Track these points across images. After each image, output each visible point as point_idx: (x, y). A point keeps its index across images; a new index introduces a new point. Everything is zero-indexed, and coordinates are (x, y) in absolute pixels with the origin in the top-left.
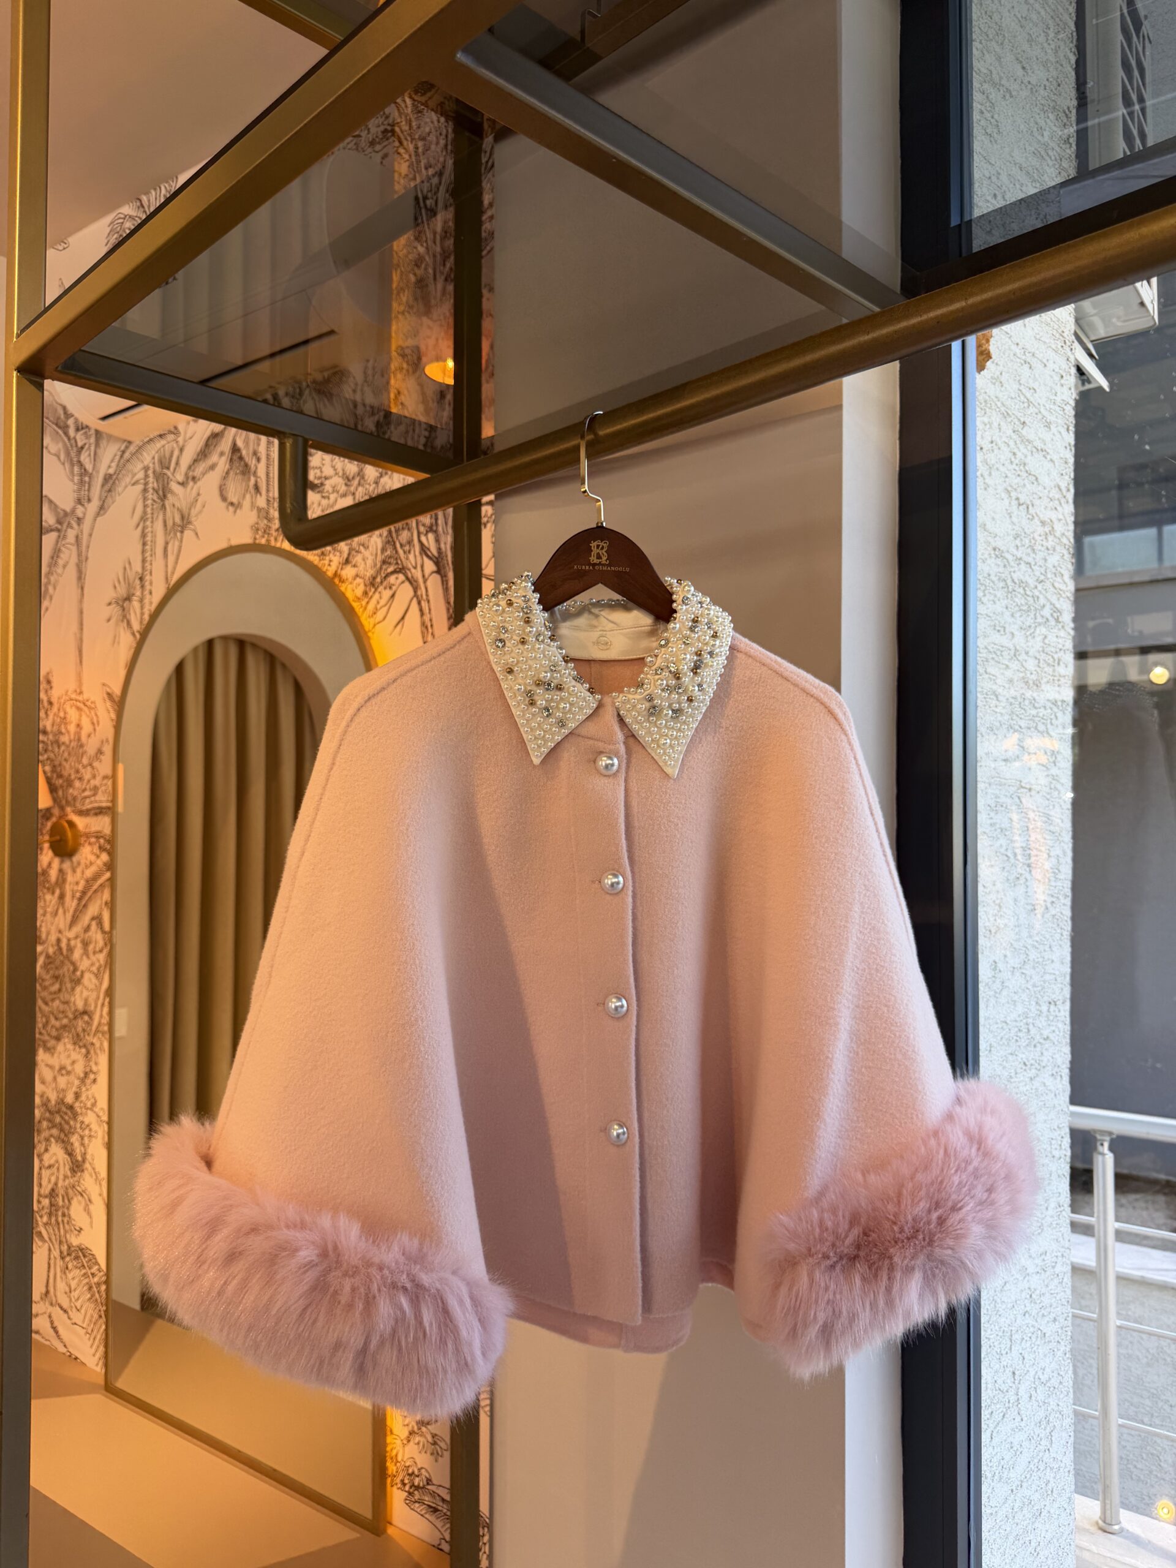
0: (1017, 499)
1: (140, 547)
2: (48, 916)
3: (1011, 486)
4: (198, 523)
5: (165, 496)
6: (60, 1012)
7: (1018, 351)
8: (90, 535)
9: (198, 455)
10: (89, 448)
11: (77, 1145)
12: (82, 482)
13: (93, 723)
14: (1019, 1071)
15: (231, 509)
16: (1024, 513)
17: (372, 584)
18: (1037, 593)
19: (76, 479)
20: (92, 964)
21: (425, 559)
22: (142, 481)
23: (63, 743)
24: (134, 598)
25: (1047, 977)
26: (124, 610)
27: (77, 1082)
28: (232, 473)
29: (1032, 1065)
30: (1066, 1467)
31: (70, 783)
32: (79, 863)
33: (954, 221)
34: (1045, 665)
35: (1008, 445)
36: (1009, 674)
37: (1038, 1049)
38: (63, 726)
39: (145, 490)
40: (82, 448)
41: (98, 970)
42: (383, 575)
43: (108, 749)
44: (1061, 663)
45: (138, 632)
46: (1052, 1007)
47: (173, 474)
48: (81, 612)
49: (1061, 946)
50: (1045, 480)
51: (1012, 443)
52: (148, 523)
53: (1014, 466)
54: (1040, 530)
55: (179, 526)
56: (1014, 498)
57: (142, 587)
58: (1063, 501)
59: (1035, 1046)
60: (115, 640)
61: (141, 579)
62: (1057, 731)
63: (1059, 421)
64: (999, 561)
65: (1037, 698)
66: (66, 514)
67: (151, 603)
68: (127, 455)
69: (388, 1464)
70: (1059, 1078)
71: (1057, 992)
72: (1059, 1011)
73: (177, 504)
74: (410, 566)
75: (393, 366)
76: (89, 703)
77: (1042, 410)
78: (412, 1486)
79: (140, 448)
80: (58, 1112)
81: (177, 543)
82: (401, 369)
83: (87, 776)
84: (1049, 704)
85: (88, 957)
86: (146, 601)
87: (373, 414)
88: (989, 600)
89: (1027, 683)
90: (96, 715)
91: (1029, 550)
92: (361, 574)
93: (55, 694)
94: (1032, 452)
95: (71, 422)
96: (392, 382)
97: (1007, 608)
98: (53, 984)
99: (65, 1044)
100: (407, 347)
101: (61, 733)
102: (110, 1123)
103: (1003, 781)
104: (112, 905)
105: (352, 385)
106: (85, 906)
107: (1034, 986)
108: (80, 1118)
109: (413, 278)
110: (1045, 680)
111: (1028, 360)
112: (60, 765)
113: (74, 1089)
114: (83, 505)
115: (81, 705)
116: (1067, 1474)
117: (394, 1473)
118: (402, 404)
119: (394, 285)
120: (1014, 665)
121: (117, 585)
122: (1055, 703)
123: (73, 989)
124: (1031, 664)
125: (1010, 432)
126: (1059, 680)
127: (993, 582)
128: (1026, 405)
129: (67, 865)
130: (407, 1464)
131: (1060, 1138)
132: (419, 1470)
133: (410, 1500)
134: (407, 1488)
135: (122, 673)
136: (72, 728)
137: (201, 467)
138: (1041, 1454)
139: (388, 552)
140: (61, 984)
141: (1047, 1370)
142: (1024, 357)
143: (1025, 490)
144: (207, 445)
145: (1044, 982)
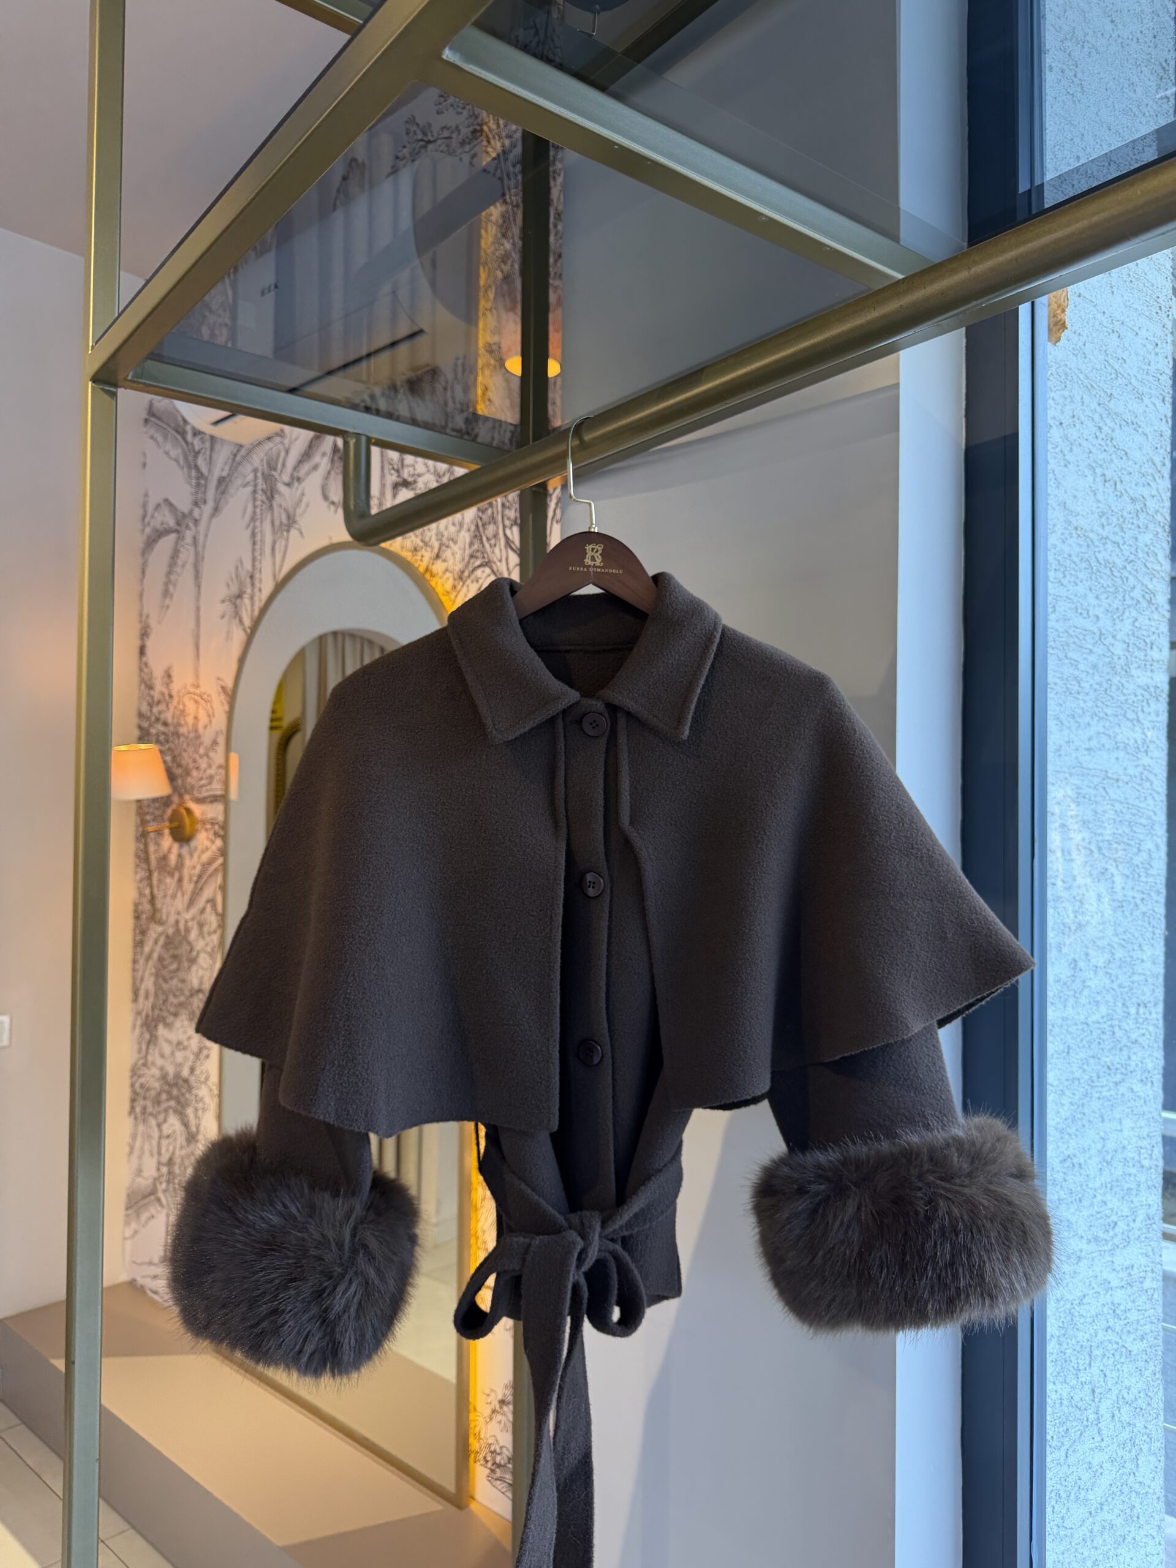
0: (1103, 475)
1: (249, 546)
2: (168, 898)
3: (1095, 462)
4: (303, 522)
5: (272, 497)
6: (178, 990)
7: (1104, 320)
8: (206, 536)
9: (303, 456)
10: (204, 453)
11: (191, 1116)
12: (198, 485)
13: (209, 716)
14: (1101, 1074)
15: (332, 507)
16: (1111, 491)
17: (461, 578)
18: (1126, 574)
19: (194, 482)
20: (207, 945)
21: (511, 553)
22: (252, 483)
23: (183, 735)
24: (246, 596)
25: (1136, 978)
26: (236, 607)
27: (192, 1057)
28: (333, 472)
29: (1117, 1069)
30: (1154, 1493)
31: (188, 773)
32: (196, 848)
33: (1023, 186)
34: (1136, 650)
35: (1093, 420)
36: (1092, 658)
37: (1125, 1053)
38: (182, 719)
39: (255, 492)
40: (199, 452)
41: (213, 950)
42: (471, 569)
43: (222, 740)
44: (1154, 647)
45: (250, 628)
46: (1142, 1010)
47: (280, 475)
48: (198, 609)
49: (1152, 945)
50: (1137, 455)
51: (1097, 417)
52: (258, 523)
53: (1099, 440)
54: (1130, 507)
55: (285, 526)
56: (1098, 475)
57: (253, 585)
58: (1157, 476)
59: (1121, 1050)
60: (229, 636)
61: (252, 577)
62: (1149, 718)
63: (1153, 392)
64: (1081, 541)
65: (1126, 684)
66: (184, 516)
67: (260, 600)
68: (238, 458)
69: (472, 1440)
70: (1149, 1085)
71: (1148, 994)
72: (1150, 1014)
73: (284, 505)
74: (495, 560)
75: (480, 363)
76: (205, 697)
77: (1133, 381)
78: (494, 1463)
79: (250, 451)
80: (176, 1085)
81: (283, 543)
82: (488, 365)
83: (203, 764)
84: (1139, 691)
85: (203, 938)
86: (256, 598)
87: (462, 411)
88: (1069, 582)
89: (1113, 668)
90: (212, 707)
91: (1117, 529)
92: (451, 568)
93: (176, 687)
94: (1120, 426)
95: (188, 428)
96: (480, 379)
97: (1091, 589)
98: (171, 963)
99: (182, 1021)
100: (495, 344)
101: (179, 725)
102: (220, 1096)
103: (1085, 771)
104: (223, 888)
105: (443, 383)
106: (201, 889)
107: (1120, 986)
108: (194, 1092)
109: (499, 274)
110: (1135, 665)
111: (1115, 329)
112: (180, 755)
113: (190, 1063)
114: (199, 507)
115: (196, 697)
116: (1155, 1501)
117: (477, 1449)
118: (490, 400)
119: (482, 283)
120: (1099, 650)
121: (230, 583)
122: (1147, 688)
123: (189, 968)
124: (1118, 649)
125: (1094, 405)
126: (1151, 665)
127: (1075, 563)
128: (1113, 376)
129: (185, 850)
130: (490, 1441)
131: (1149, 1147)
132: (501, 1448)
133: (492, 1477)
134: (489, 1465)
135: (234, 666)
136: (190, 720)
137: (306, 467)
138: (1125, 1478)
139: (476, 547)
140: (179, 963)
141: (1132, 1389)
142: (1111, 326)
143: (1112, 465)
144: (310, 446)
145: (1133, 982)
